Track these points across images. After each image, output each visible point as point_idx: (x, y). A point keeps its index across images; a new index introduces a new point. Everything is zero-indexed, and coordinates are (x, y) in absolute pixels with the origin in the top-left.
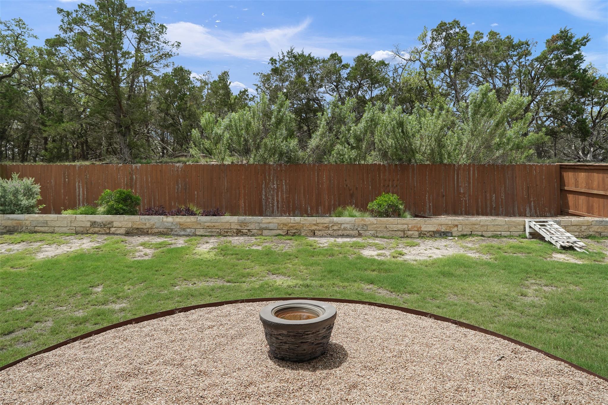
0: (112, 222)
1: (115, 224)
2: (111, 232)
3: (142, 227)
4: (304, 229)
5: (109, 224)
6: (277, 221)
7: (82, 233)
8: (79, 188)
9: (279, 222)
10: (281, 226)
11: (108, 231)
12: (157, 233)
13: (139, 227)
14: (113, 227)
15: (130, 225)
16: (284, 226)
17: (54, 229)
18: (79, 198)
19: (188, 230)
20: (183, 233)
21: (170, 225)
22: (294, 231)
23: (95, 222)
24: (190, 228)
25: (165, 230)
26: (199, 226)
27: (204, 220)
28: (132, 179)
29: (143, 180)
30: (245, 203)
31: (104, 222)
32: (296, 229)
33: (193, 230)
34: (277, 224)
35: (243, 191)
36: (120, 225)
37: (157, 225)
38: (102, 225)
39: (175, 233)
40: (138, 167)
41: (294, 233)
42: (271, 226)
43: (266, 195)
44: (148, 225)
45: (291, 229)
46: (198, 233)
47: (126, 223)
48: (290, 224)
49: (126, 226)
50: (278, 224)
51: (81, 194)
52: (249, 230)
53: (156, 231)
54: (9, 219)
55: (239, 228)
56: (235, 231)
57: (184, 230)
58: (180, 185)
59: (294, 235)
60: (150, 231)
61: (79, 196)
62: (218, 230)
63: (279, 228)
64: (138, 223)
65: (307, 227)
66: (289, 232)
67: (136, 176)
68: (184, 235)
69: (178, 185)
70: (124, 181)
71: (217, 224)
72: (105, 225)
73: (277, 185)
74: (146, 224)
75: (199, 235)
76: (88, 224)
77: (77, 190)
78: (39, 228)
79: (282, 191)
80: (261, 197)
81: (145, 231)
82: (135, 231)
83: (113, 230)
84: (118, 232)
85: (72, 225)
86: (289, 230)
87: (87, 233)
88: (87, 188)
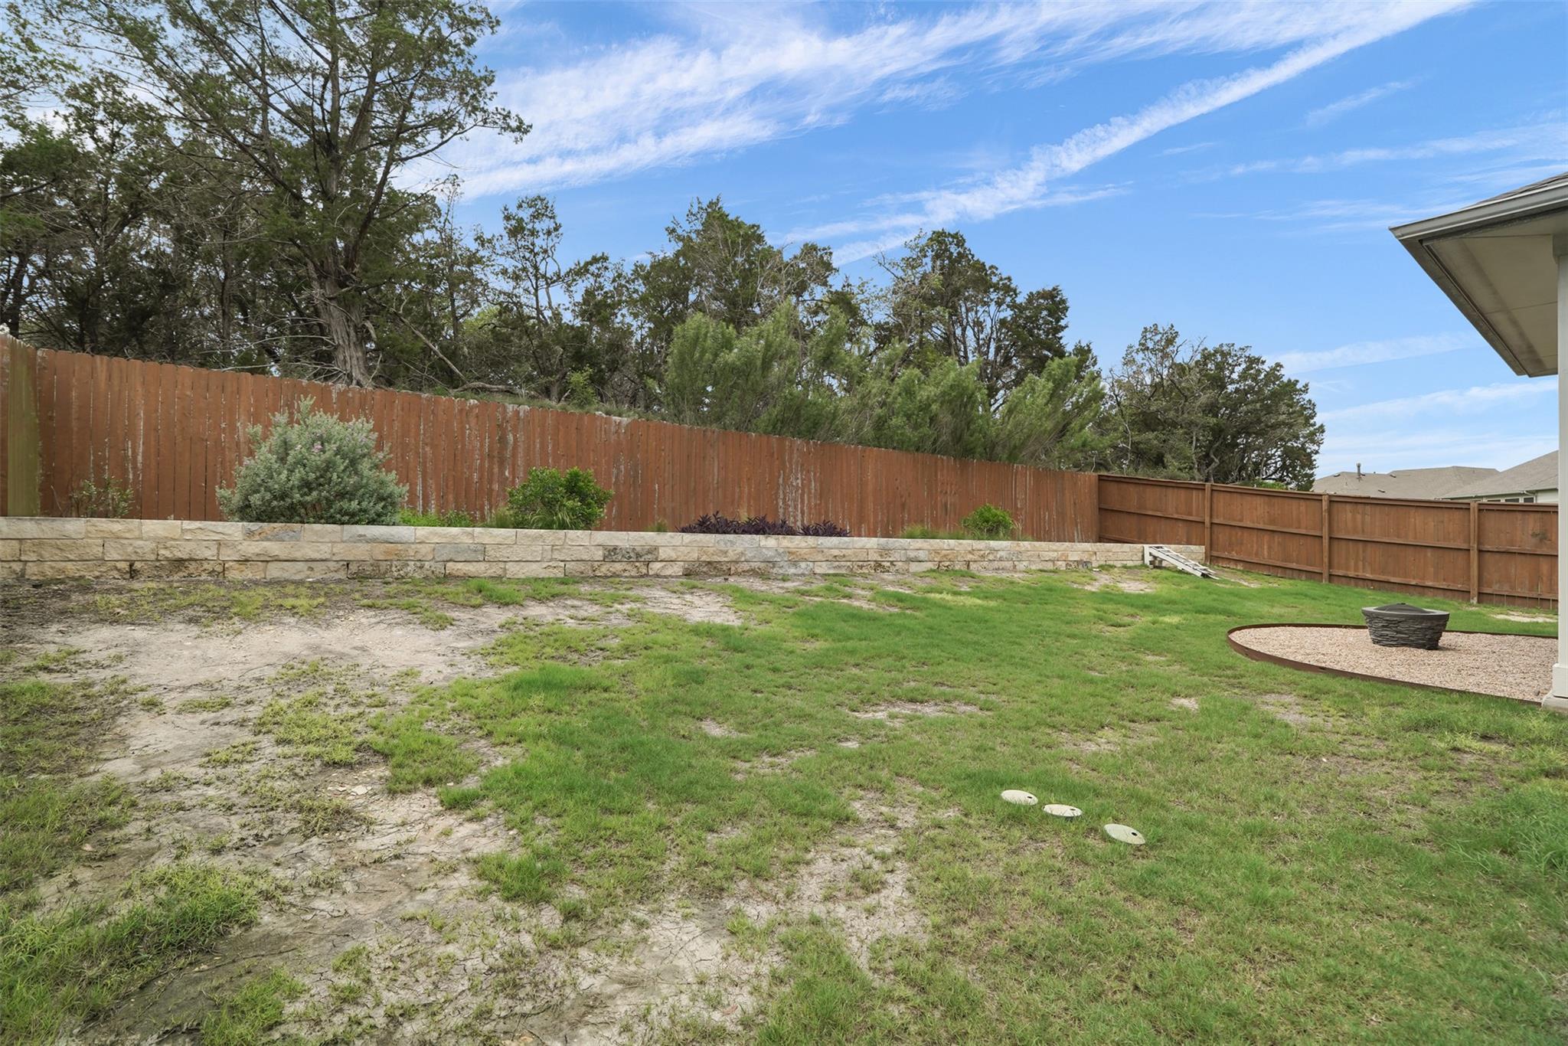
0: (656, 548)
1: (663, 553)
2: (651, 573)
3: (719, 559)
5: (649, 552)
7: (583, 577)
11: (644, 571)
12: (748, 571)
13: (713, 559)
14: (656, 560)
15: (694, 556)
17: (505, 570)
19: (802, 565)
20: (792, 570)
21: (771, 553)
23: (615, 549)
24: (806, 560)
25: (762, 565)
26: (820, 557)
27: (829, 545)
28: (503, 440)
29: (535, 447)
31: (638, 549)
33: (810, 565)
36: (674, 556)
37: (749, 555)
38: (632, 555)
39: (779, 571)
40: (521, 414)
41: (947, 567)
42: (922, 555)
44: (732, 556)
46: (817, 571)
47: (686, 550)
49: (686, 558)
52: (892, 562)
53: (746, 566)
55: (879, 559)
56: (872, 563)
57: (795, 564)
58: (622, 467)
59: (947, 569)
60: (733, 568)
62: (849, 564)
64: (711, 550)
67: (514, 436)
68: (796, 575)
69: (618, 469)
70: (482, 446)
71: (849, 552)
72: (638, 555)
73: (803, 480)
74: (726, 552)
75: (818, 575)
76: (599, 554)
78: (460, 566)
81: (724, 568)
82: (705, 569)
83: (656, 567)
84: (668, 572)
85: (556, 555)
87: (596, 576)
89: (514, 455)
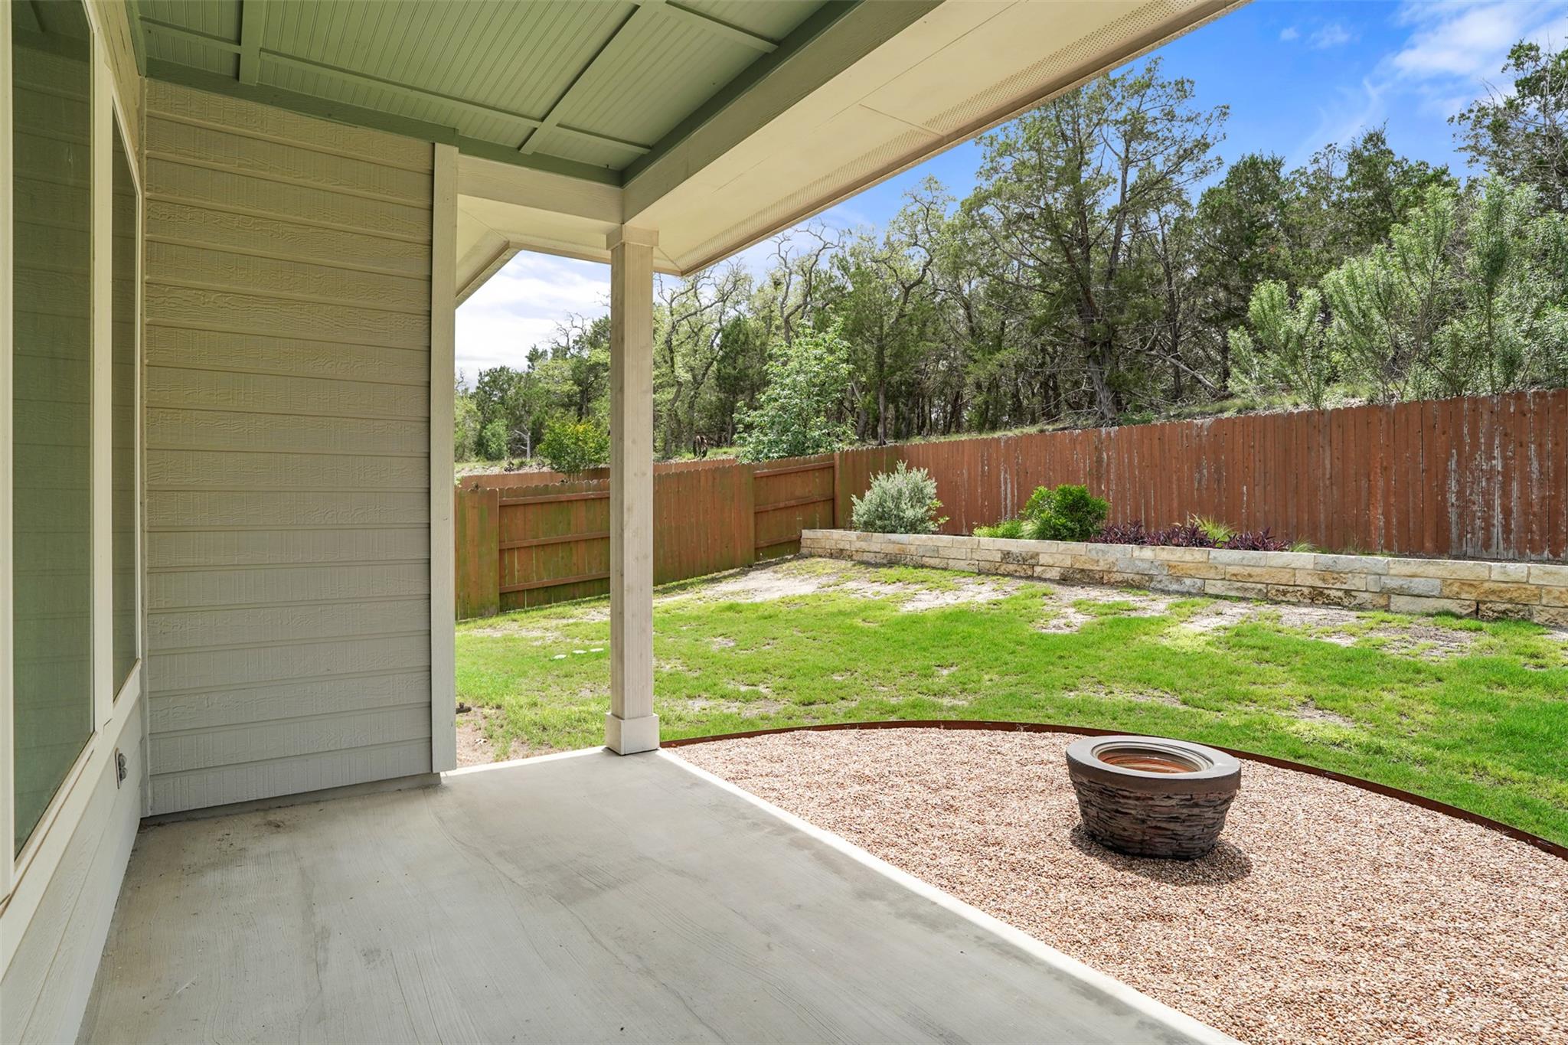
0: (1037, 554)
1: (1043, 559)
2: (1035, 575)
3: (1091, 568)
4: (1544, 601)
5: (1031, 558)
6: (1440, 573)
7: (988, 574)
8: (1006, 483)
9: (1446, 574)
10: (1455, 588)
11: (1030, 573)
12: (1121, 582)
13: (1087, 567)
14: (1038, 565)
15: (1068, 563)
16: (1466, 588)
17: (948, 564)
18: (1006, 504)
19: (1188, 581)
20: (1175, 587)
21: (1147, 565)
22: (1503, 607)
23: (1008, 553)
24: (1192, 576)
25: (1137, 578)
26: (1212, 574)
27: (1226, 560)
28: (1099, 461)
29: (1124, 462)
30: (1386, 515)
31: (1024, 554)
32: (1511, 601)
33: (1199, 583)
34: (1438, 582)
35: (1381, 483)
36: (1051, 562)
37: (1121, 565)
38: (1020, 558)
39: (1159, 586)
40: (1112, 434)
41: (1504, 612)
42: (1418, 585)
43: (1460, 494)
44: (1102, 566)
45: (1492, 598)
46: (1209, 590)
47: (1061, 557)
48: (1486, 585)
49: (1061, 565)
50: (1444, 580)
51: (1009, 496)
52: (1347, 592)
53: (1118, 577)
54: (890, 541)
55: (1320, 584)
56: (1306, 591)
57: (1179, 579)
58: (1205, 471)
59: (1502, 616)
60: (1106, 578)
61: (1006, 499)
62: (1259, 586)
63: (1446, 592)
64: (1083, 558)
65: (1558, 598)
66: (1483, 607)
67: (1108, 455)
68: (1178, 592)
69: (1200, 472)
70: (1085, 466)
71: (1258, 571)
72: (1025, 560)
73: (1505, 458)
74: (1098, 561)
75: (1211, 596)
76: (998, 557)
77: (1003, 488)
78: (927, 559)
79: (1525, 479)
80: (1445, 500)
81: (1097, 576)
82: (1078, 576)
83: (1038, 569)
84: (1048, 576)
85: (974, 556)
86: (1485, 603)
87: (997, 574)
88: (1018, 484)
89: (1108, 472)
